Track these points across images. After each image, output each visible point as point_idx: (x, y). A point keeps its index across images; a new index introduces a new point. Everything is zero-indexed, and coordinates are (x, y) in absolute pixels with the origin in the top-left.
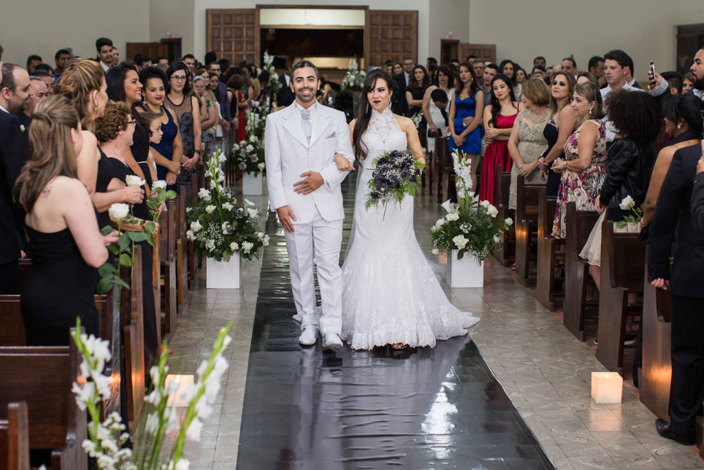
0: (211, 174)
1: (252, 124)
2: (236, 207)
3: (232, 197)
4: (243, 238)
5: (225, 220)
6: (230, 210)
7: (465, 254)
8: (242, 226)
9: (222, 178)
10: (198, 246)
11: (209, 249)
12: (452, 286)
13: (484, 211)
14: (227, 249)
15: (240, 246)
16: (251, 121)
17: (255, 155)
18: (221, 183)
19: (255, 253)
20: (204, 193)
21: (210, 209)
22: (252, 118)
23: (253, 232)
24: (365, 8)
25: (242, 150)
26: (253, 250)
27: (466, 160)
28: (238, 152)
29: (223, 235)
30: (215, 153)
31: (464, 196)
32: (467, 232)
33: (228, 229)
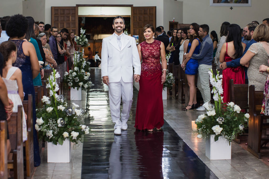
0: (50, 86)
1: (76, 60)
2: (67, 108)
3: (64, 101)
4: (72, 129)
5: (60, 117)
6: (63, 110)
7: (219, 138)
8: (71, 121)
9: (57, 89)
10: (42, 135)
11: (49, 137)
12: (211, 159)
13: (231, 109)
14: (61, 137)
15: (70, 134)
16: (75, 59)
17: (77, 78)
18: (57, 93)
19: (80, 139)
20: (45, 99)
21: (50, 109)
22: (76, 57)
23: (78, 125)
24: (131, 6)
25: (70, 75)
26: (79, 137)
27: (219, 76)
28: (68, 76)
29: (58, 127)
30: (52, 73)
31: (217, 100)
32: (221, 123)
33: (61, 123)
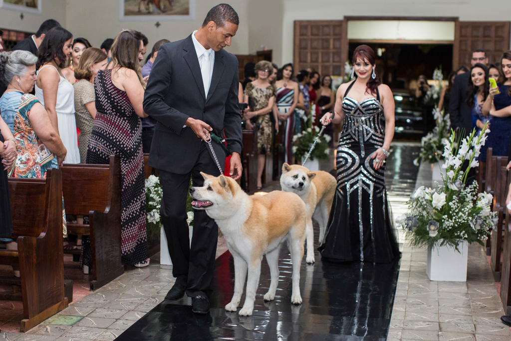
24: (454, 19)
